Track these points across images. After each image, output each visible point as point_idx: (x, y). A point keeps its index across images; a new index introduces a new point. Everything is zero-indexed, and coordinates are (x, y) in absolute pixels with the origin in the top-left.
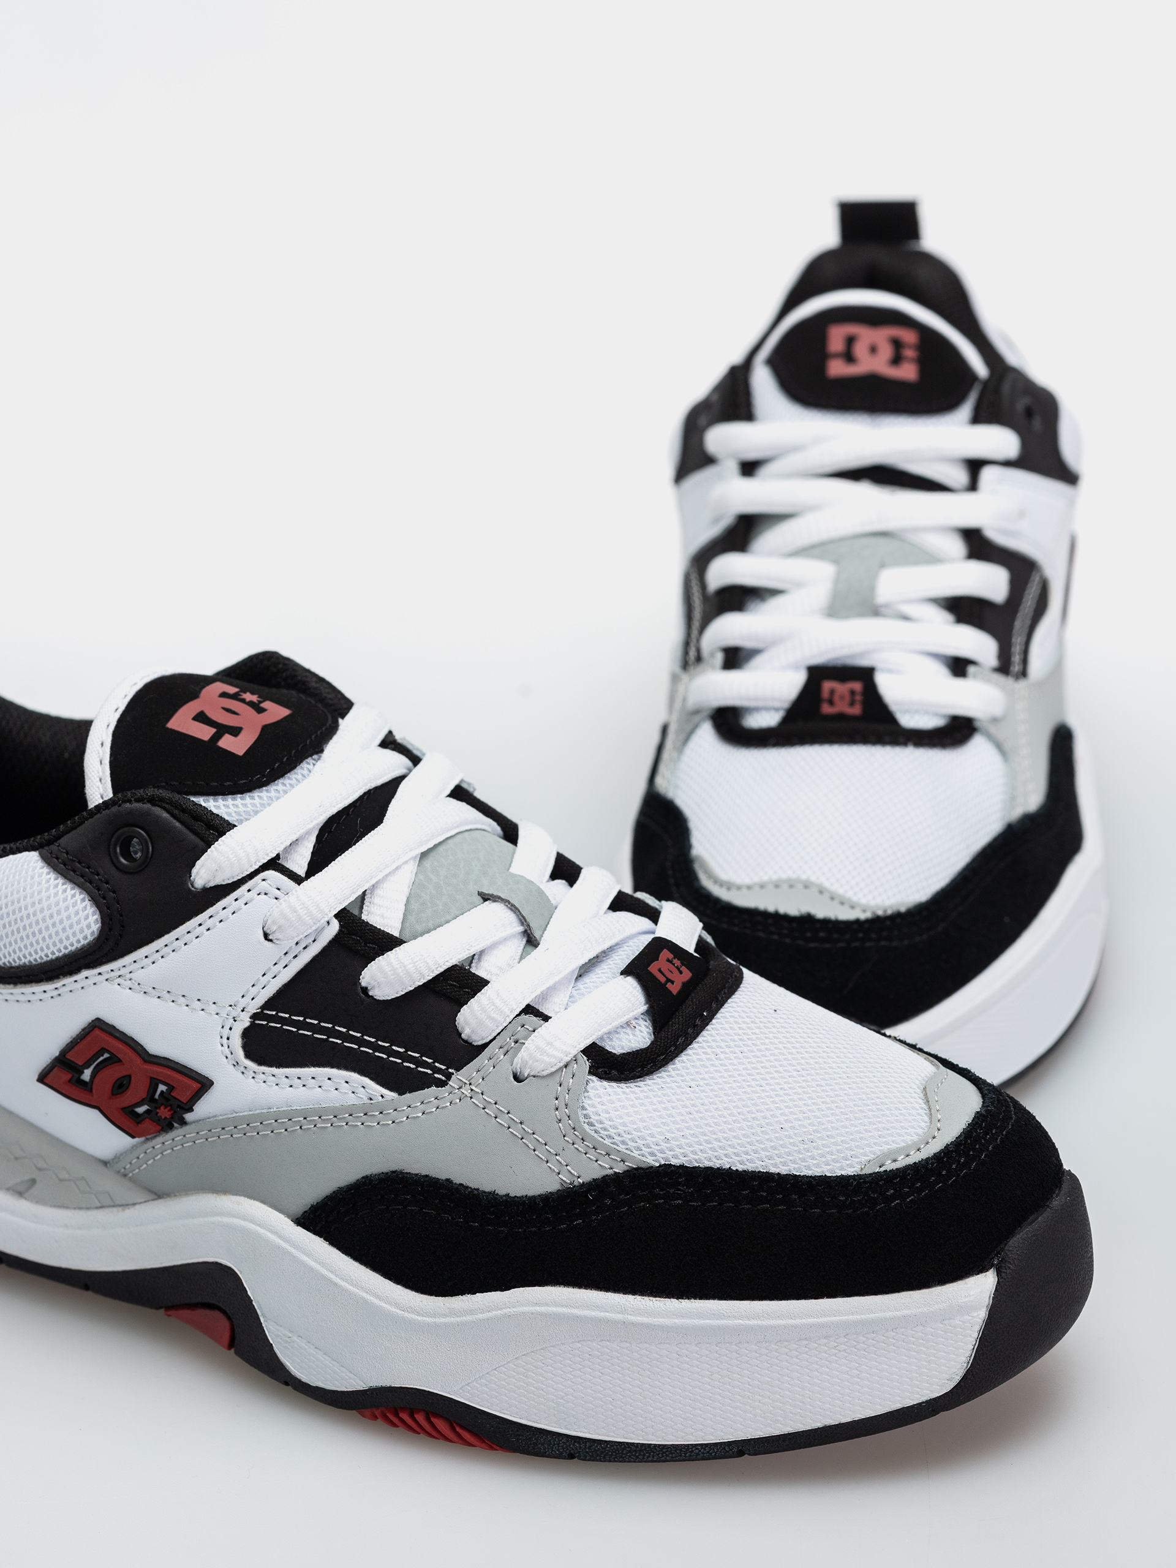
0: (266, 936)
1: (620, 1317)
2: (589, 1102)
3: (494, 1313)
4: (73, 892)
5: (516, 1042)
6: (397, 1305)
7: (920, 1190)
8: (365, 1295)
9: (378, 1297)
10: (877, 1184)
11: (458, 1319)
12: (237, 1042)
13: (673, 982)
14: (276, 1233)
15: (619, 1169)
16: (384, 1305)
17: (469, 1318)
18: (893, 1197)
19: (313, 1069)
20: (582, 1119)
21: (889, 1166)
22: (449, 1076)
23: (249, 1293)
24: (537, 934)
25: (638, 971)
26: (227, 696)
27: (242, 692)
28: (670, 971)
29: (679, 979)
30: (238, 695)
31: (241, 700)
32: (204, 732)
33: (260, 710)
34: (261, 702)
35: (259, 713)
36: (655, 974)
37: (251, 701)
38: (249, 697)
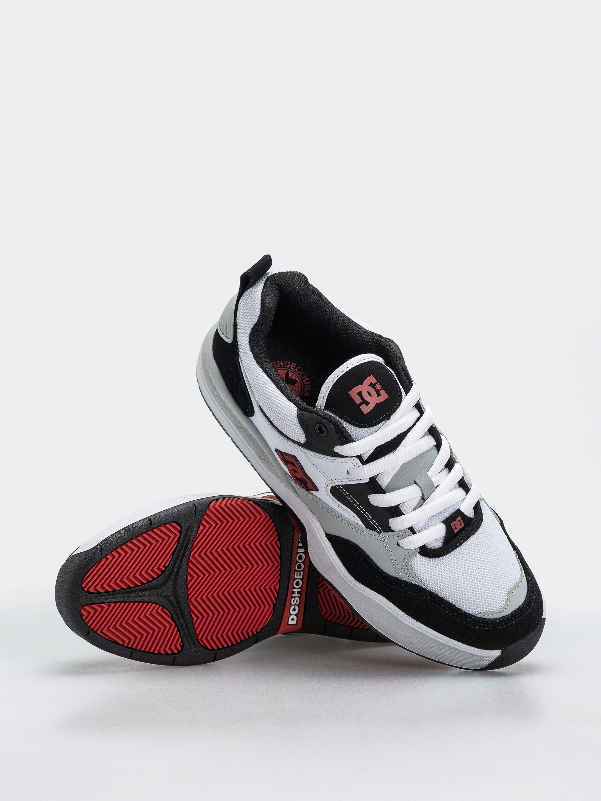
0: (348, 472)
1: (396, 616)
2: (414, 561)
3: (365, 594)
4: (301, 430)
5: (402, 535)
6: (342, 573)
7: (491, 627)
8: (335, 565)
9: (338, 567)
10: (479, 621)
11: (356, 588)
12: (329, 488)
13: (456, 529)
14: (319, 534)
15: (413, 582)
16: (339, 570)
17: (358, 590)
18: (482, 626)
19: (346, 507)
20: (410, 564)
21: (486, 617)
22: (381, 532)
23: (307, 537)
24: (425, 499)
25: (447, 522)
26: (371, 385)
27: (377, 383)
28: (458, 525)
29: (459, 527)
30: (375, 384)
31: (375, 388)
32: (358, 400)
33: (379, 395)
34: (381, 390)
35: (378, 396)
36: (452, 524)
37: (378, 389)
38: (378, 387)
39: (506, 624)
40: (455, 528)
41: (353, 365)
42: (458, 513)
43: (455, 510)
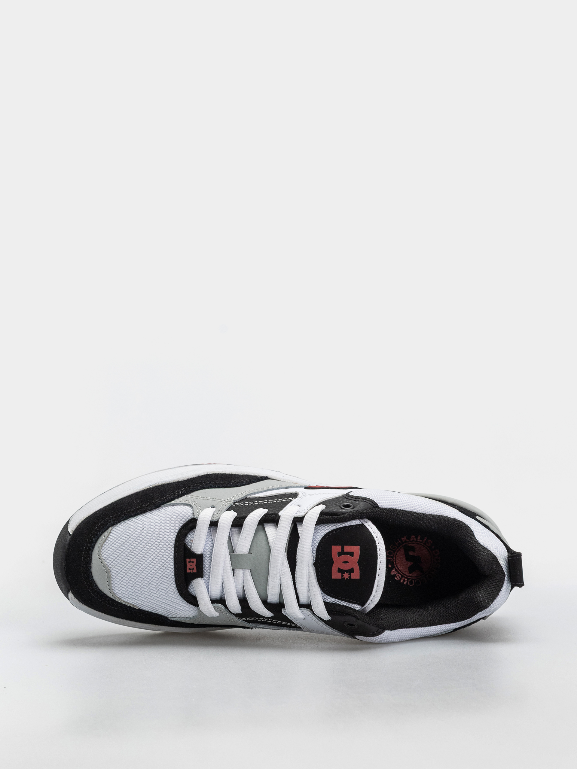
13: (189, 562)
22: (233, 504)
24: (231, 553)
25: (200, 558)
26: (351, 571)
27: (350, 577)
28: (191, 566)
29: (189, 566)
30: (350, 574)
31: (347, 571)
32: (347, 548)
33: (340, 570)
34: (342, 576)
35: (339, 568)
36: (194, 560)
37: (344, 574)
38: (346, 576)
39: (87, 546)
40: (191, 561)
41: (379, 569)
42: (200, 573)
43: (205, 574)
